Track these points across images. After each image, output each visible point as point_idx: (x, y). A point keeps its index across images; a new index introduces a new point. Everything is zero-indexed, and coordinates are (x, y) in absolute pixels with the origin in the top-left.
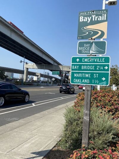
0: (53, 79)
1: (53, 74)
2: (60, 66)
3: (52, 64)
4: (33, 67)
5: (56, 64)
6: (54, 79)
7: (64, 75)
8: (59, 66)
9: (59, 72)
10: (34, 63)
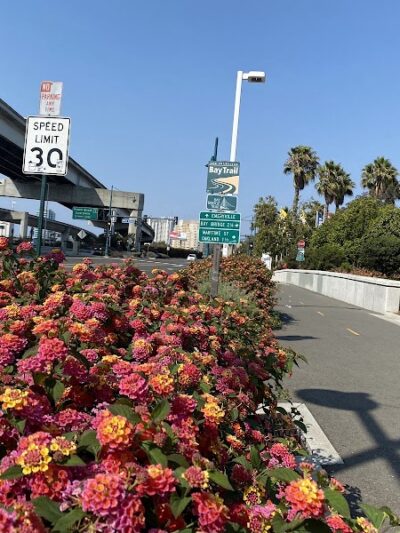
0: (79, 234)
1: (74, 218)
2: (100, 192)
3: (73, 184)
4: (4, 191)
5: (84, 184)
6: (85, 235)
7: (113, 220)
8: (97, 190)
9: (96, 210)
10: (8, 179)
